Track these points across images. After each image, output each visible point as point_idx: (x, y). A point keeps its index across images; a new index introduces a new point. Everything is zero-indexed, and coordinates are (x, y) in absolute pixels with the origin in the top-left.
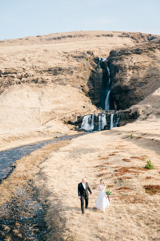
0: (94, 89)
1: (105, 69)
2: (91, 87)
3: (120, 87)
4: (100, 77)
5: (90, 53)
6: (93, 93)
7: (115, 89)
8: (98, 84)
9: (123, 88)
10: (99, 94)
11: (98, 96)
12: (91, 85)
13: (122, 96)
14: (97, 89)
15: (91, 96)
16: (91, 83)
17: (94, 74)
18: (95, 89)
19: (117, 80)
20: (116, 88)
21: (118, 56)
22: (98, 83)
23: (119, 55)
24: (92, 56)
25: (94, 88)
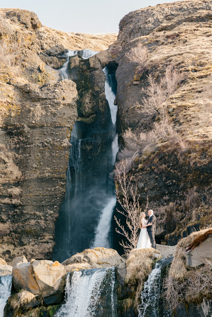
0: (24, 181)
1: (93, 95)
2: (10, 169)
3: (170, 156)
4: (59, 120)
5: (19, 17)
6: (14, 201)
7: (142, 169)
8: (47, 154)
9: (193, 155)
10: (51, 206)
11: (42, 223)
12: (10, 162)
13: (187, 209)
14: (42, 180)
15: (4, 217)
16: (11, 150)
17: (28, 104)
18: (30, 181)
19: (155, 118)
20: (148, 160)
21: (160, 30)
22: (51, 152)
23: (164, 24)
24: (27, 31)
25: (23, 173)
